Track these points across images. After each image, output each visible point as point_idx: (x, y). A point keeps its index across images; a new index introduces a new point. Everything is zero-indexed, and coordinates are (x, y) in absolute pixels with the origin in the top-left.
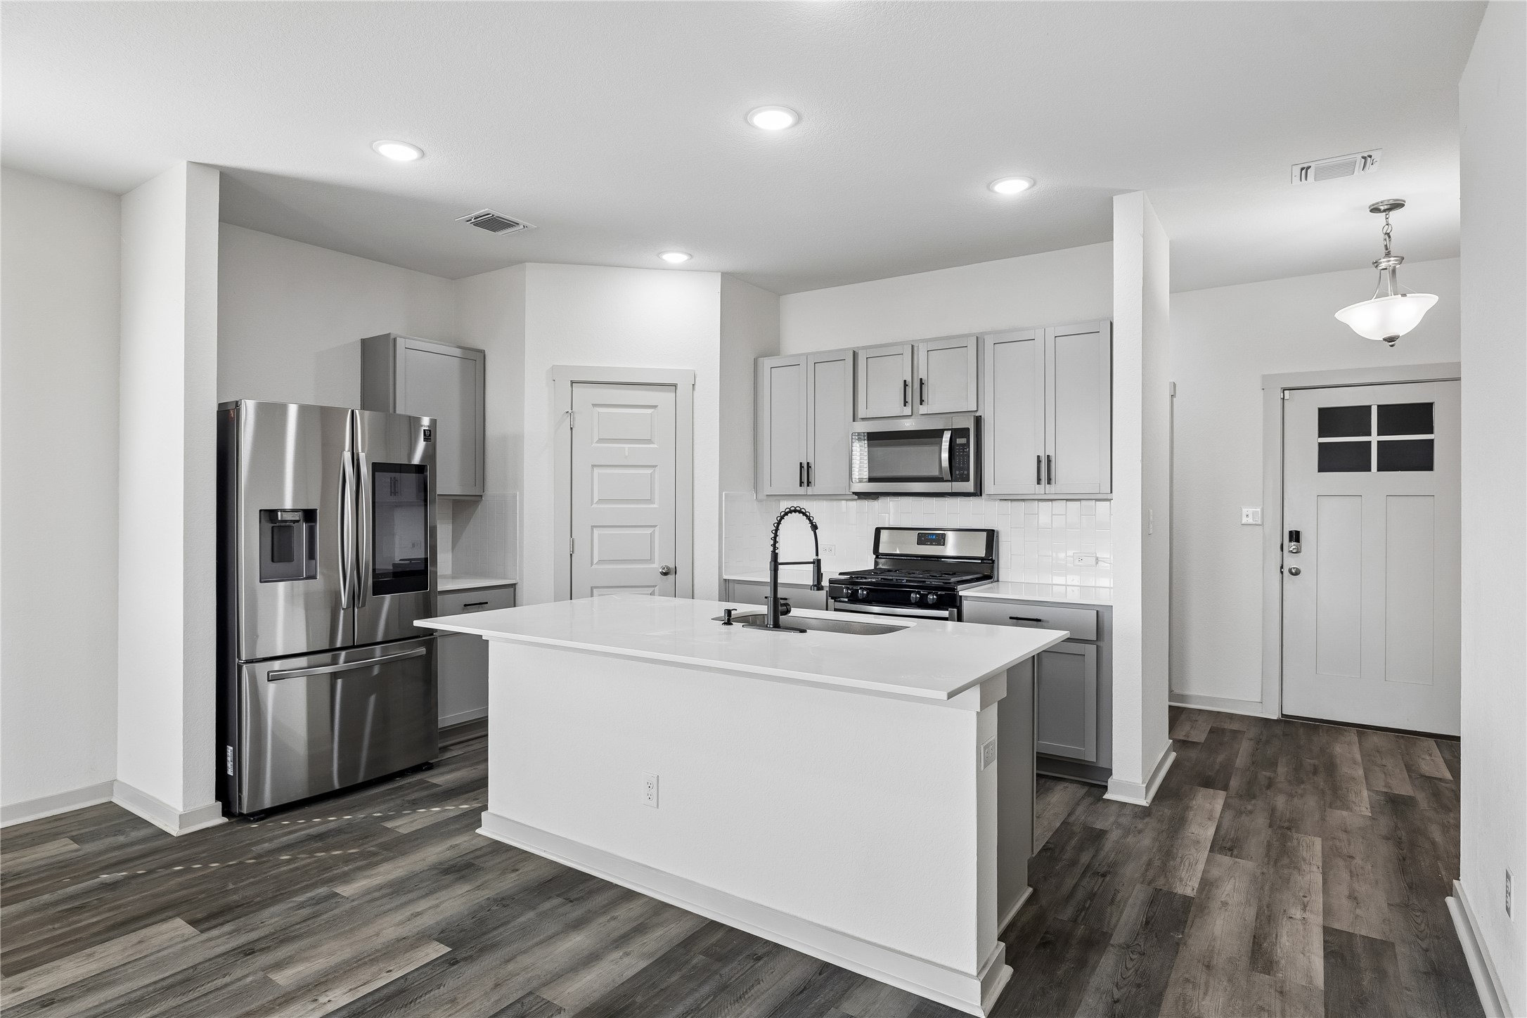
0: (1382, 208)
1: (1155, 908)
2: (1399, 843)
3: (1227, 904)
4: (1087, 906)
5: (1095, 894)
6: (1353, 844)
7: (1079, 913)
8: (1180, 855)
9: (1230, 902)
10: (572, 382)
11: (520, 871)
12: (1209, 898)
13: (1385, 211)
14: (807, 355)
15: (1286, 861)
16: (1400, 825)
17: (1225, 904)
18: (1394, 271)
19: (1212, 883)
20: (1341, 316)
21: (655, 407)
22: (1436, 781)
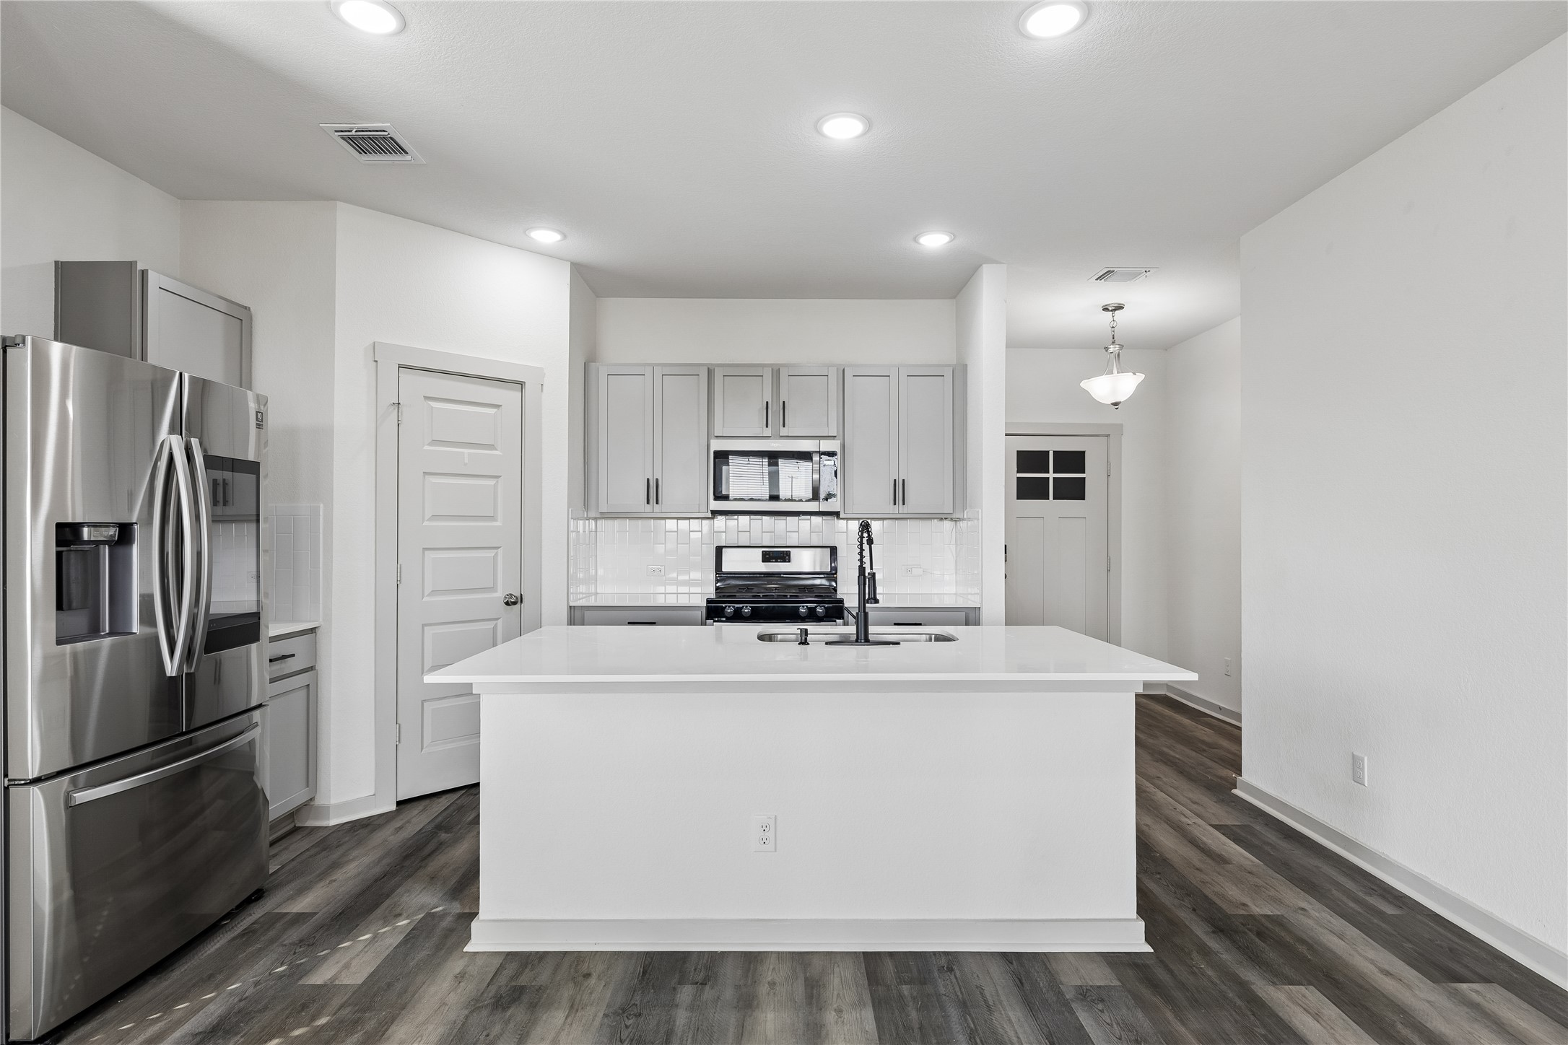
0: (1110, 309)
10: (400, 367)
11: (594, 974)
13: (1112, 311)
14: (653, 366)
18: (1119, 355)
20: (1084, 384)
21: (498, 406)
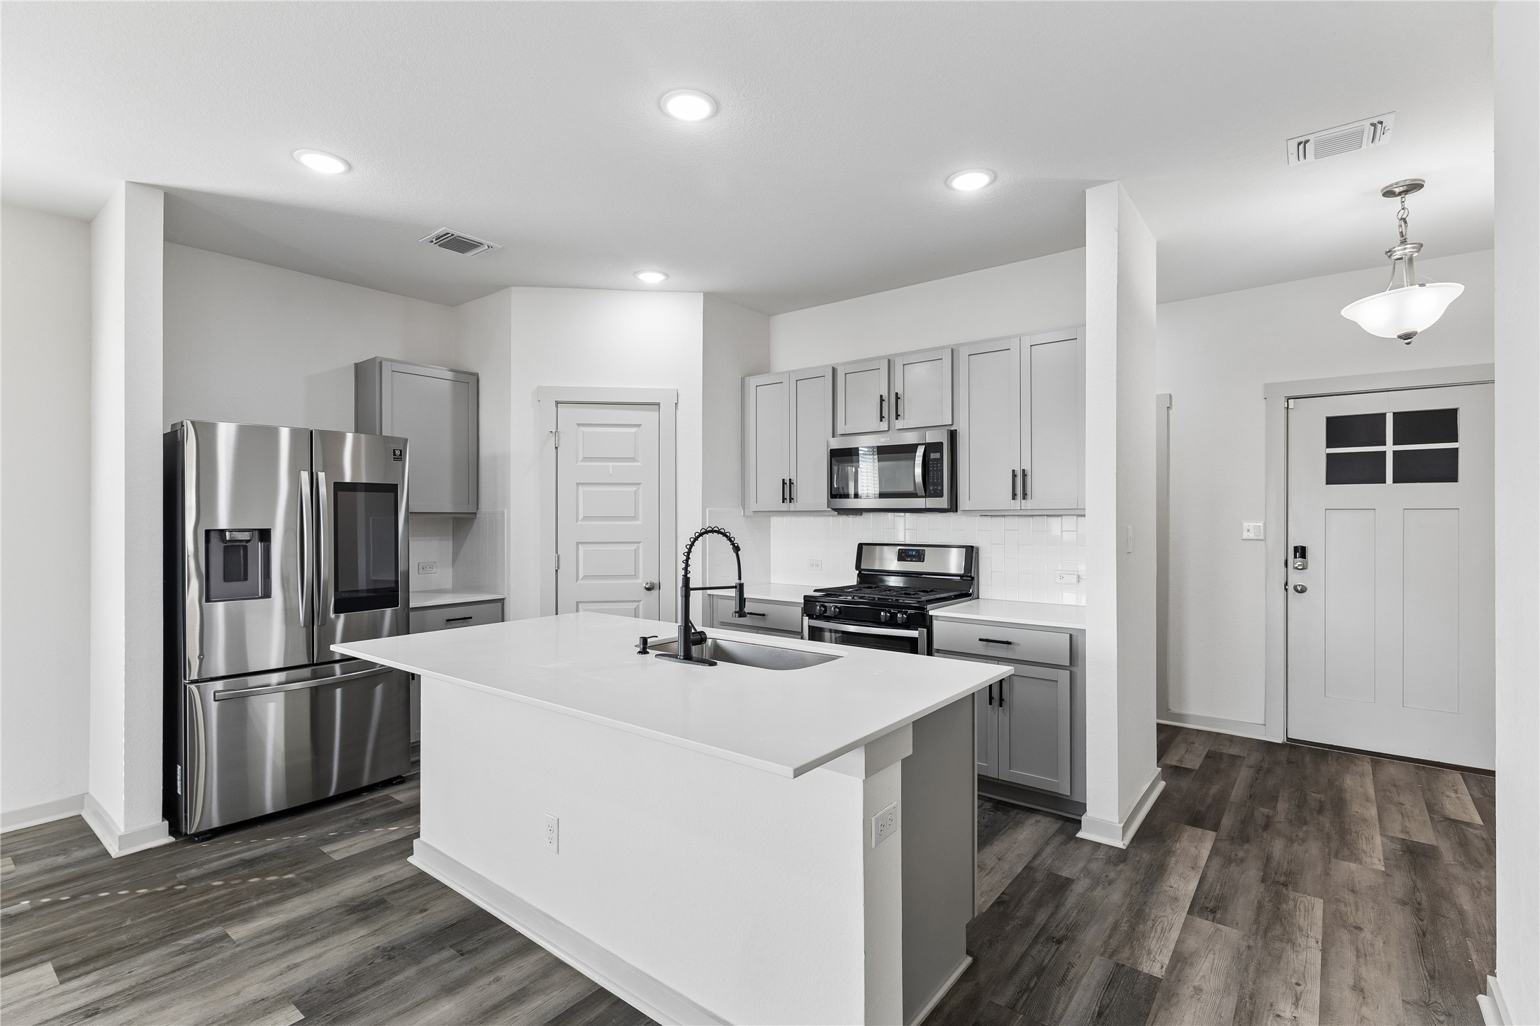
0: (1397, 190)
1: (1113, 992)
2: (1418, 911)
3: (1201, 990)
4: (1032, 985)
5: (1044, 969)
6: (1361, 909)
7: (1020, 994)
8: (1152, 917)
9: (1205, 988)
10: (557, 403)
11: (428, 912)
12: (1179, 981)
13: (1400, 194)
14: (789, 373)
15: (1278, 930)
16: (1419, 885)
17: (1198, 990)
18: (1411, 260)
19: (1186, 958)
20: (1350, 312)
21: (639, 426)
22: (1463, 827)
